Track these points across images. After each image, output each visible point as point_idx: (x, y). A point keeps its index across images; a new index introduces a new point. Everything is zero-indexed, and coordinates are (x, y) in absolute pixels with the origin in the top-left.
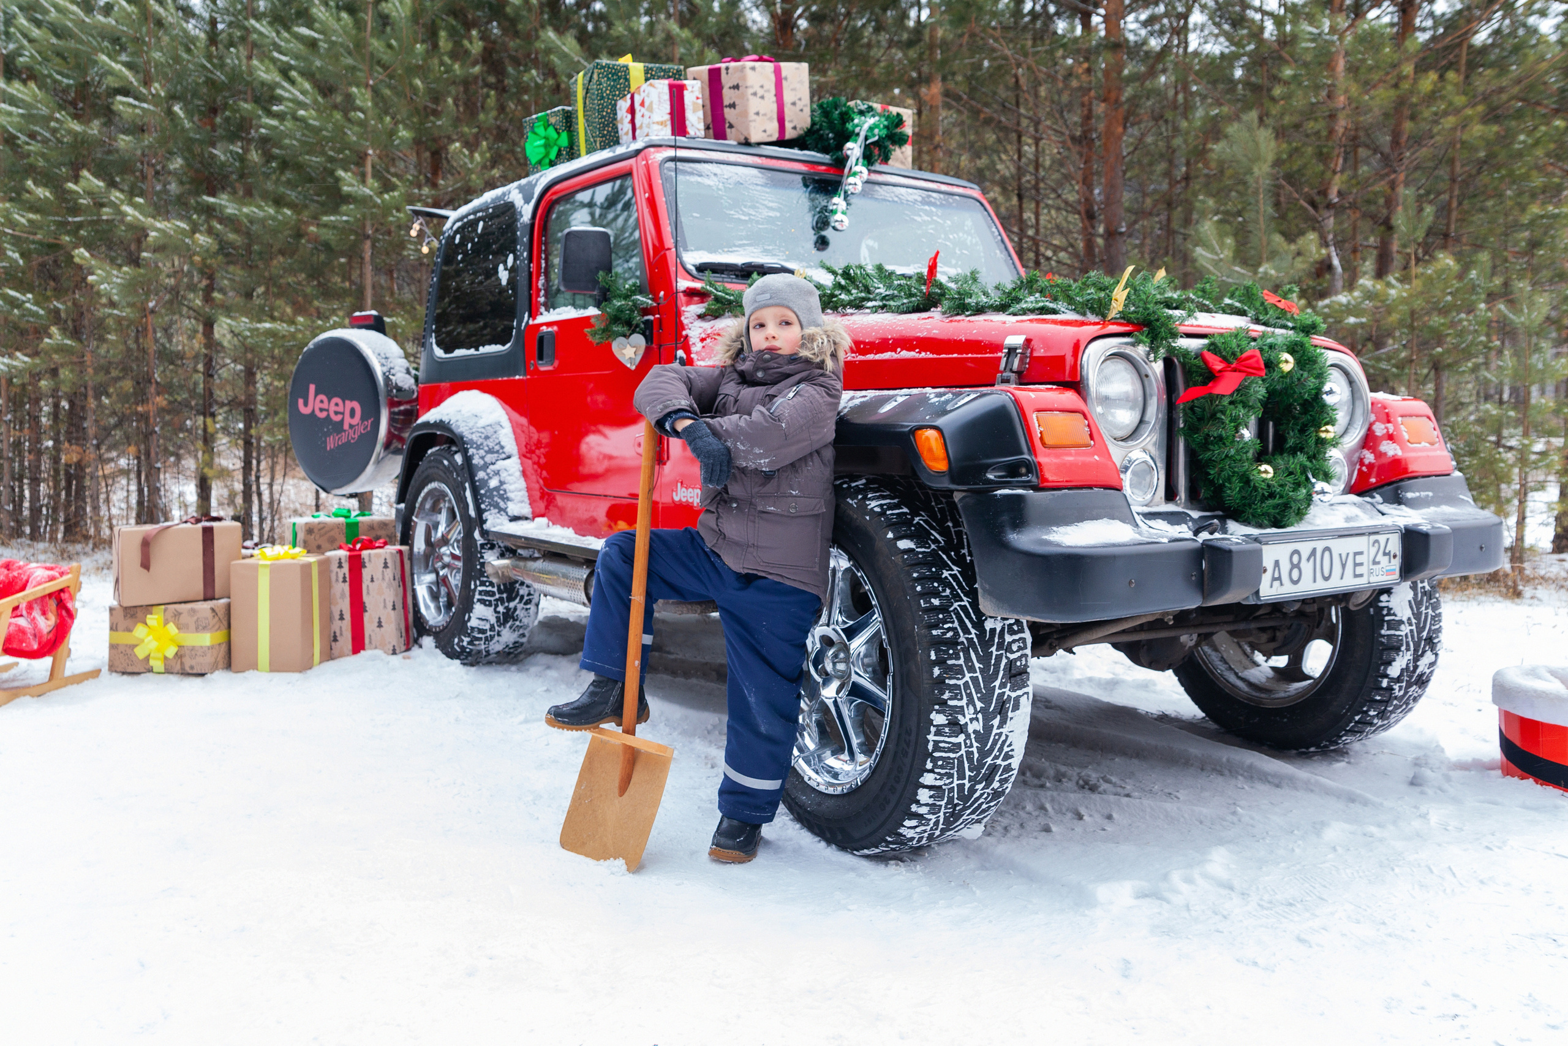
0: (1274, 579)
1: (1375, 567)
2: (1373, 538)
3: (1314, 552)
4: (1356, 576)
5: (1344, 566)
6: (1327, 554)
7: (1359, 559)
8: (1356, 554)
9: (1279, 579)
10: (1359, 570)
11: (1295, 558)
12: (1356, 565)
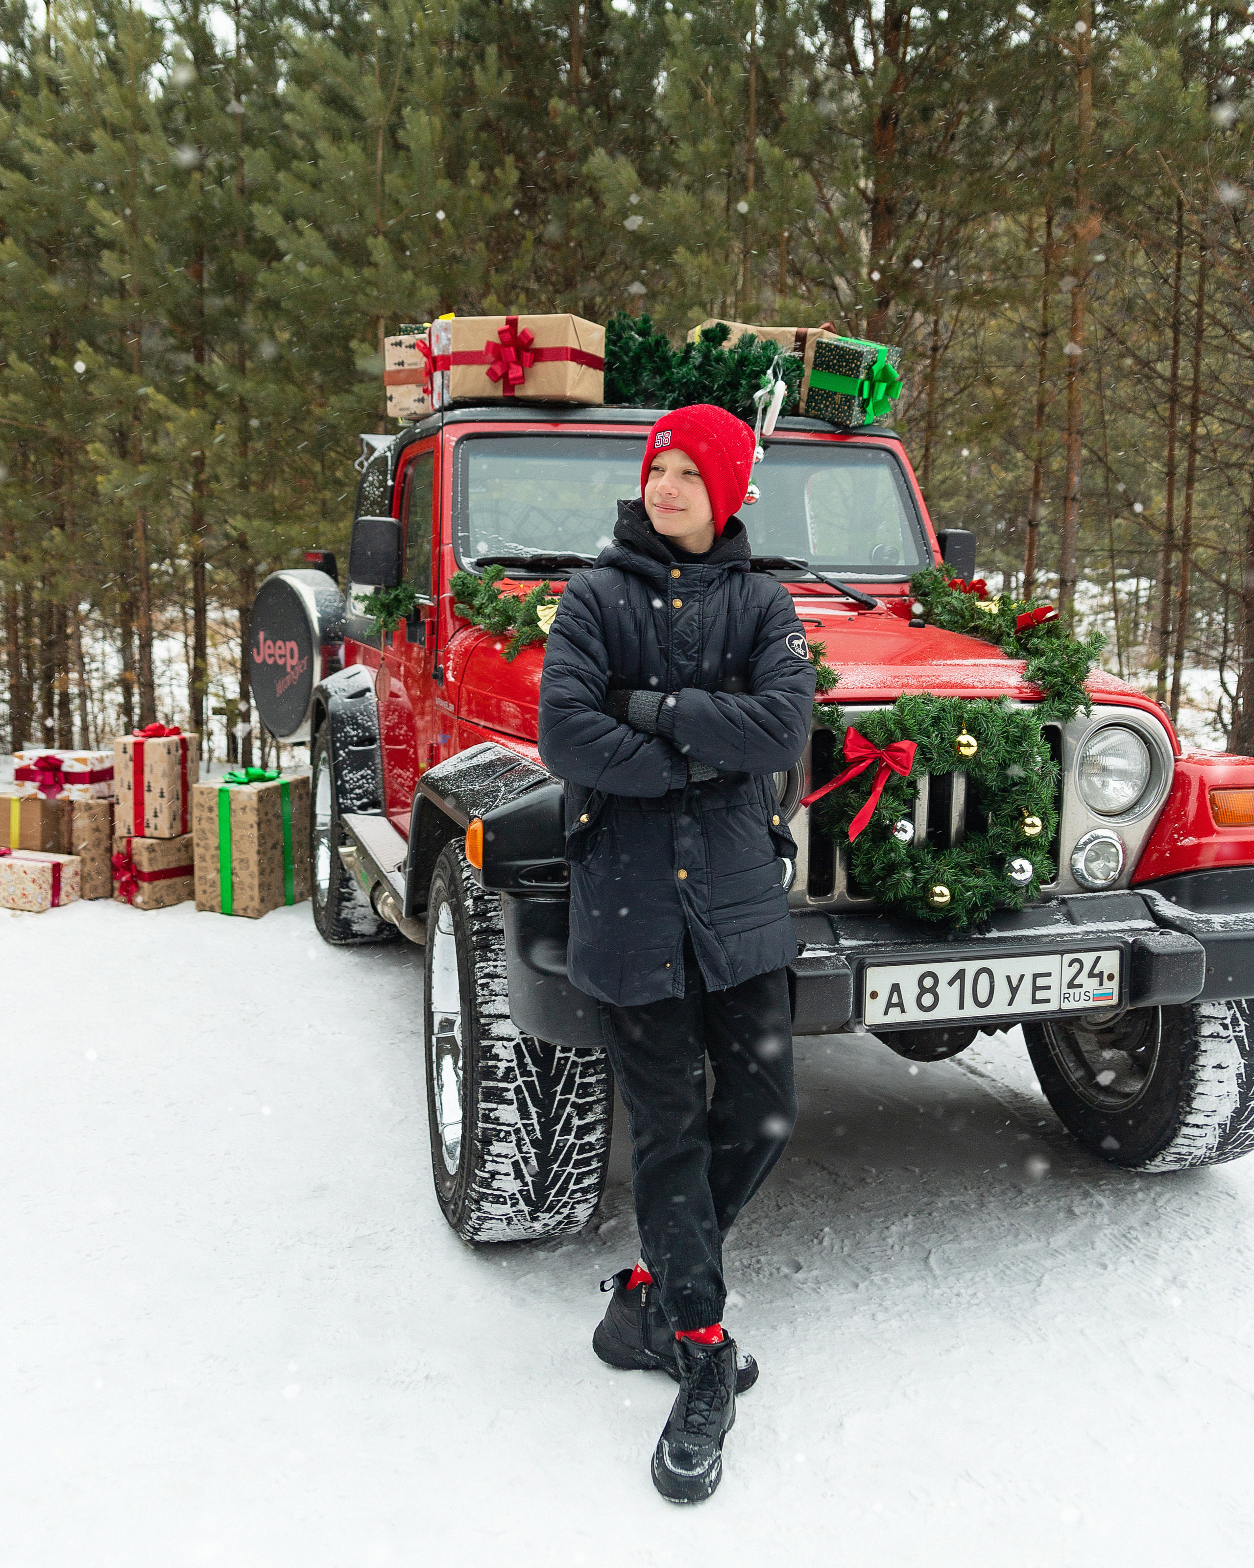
0: (889, 1005)
1: (1071, 991)
2: (1068, 957)
3: (961, 975)
4: (1035, 1001)
5: (1014, 991)
6: (984, 978)
7: (1040, 982)
8: (1035, 976)
9: (900, 1005)
10: (1040, 995)
11: (928, 982)
12: (1035, 989)
